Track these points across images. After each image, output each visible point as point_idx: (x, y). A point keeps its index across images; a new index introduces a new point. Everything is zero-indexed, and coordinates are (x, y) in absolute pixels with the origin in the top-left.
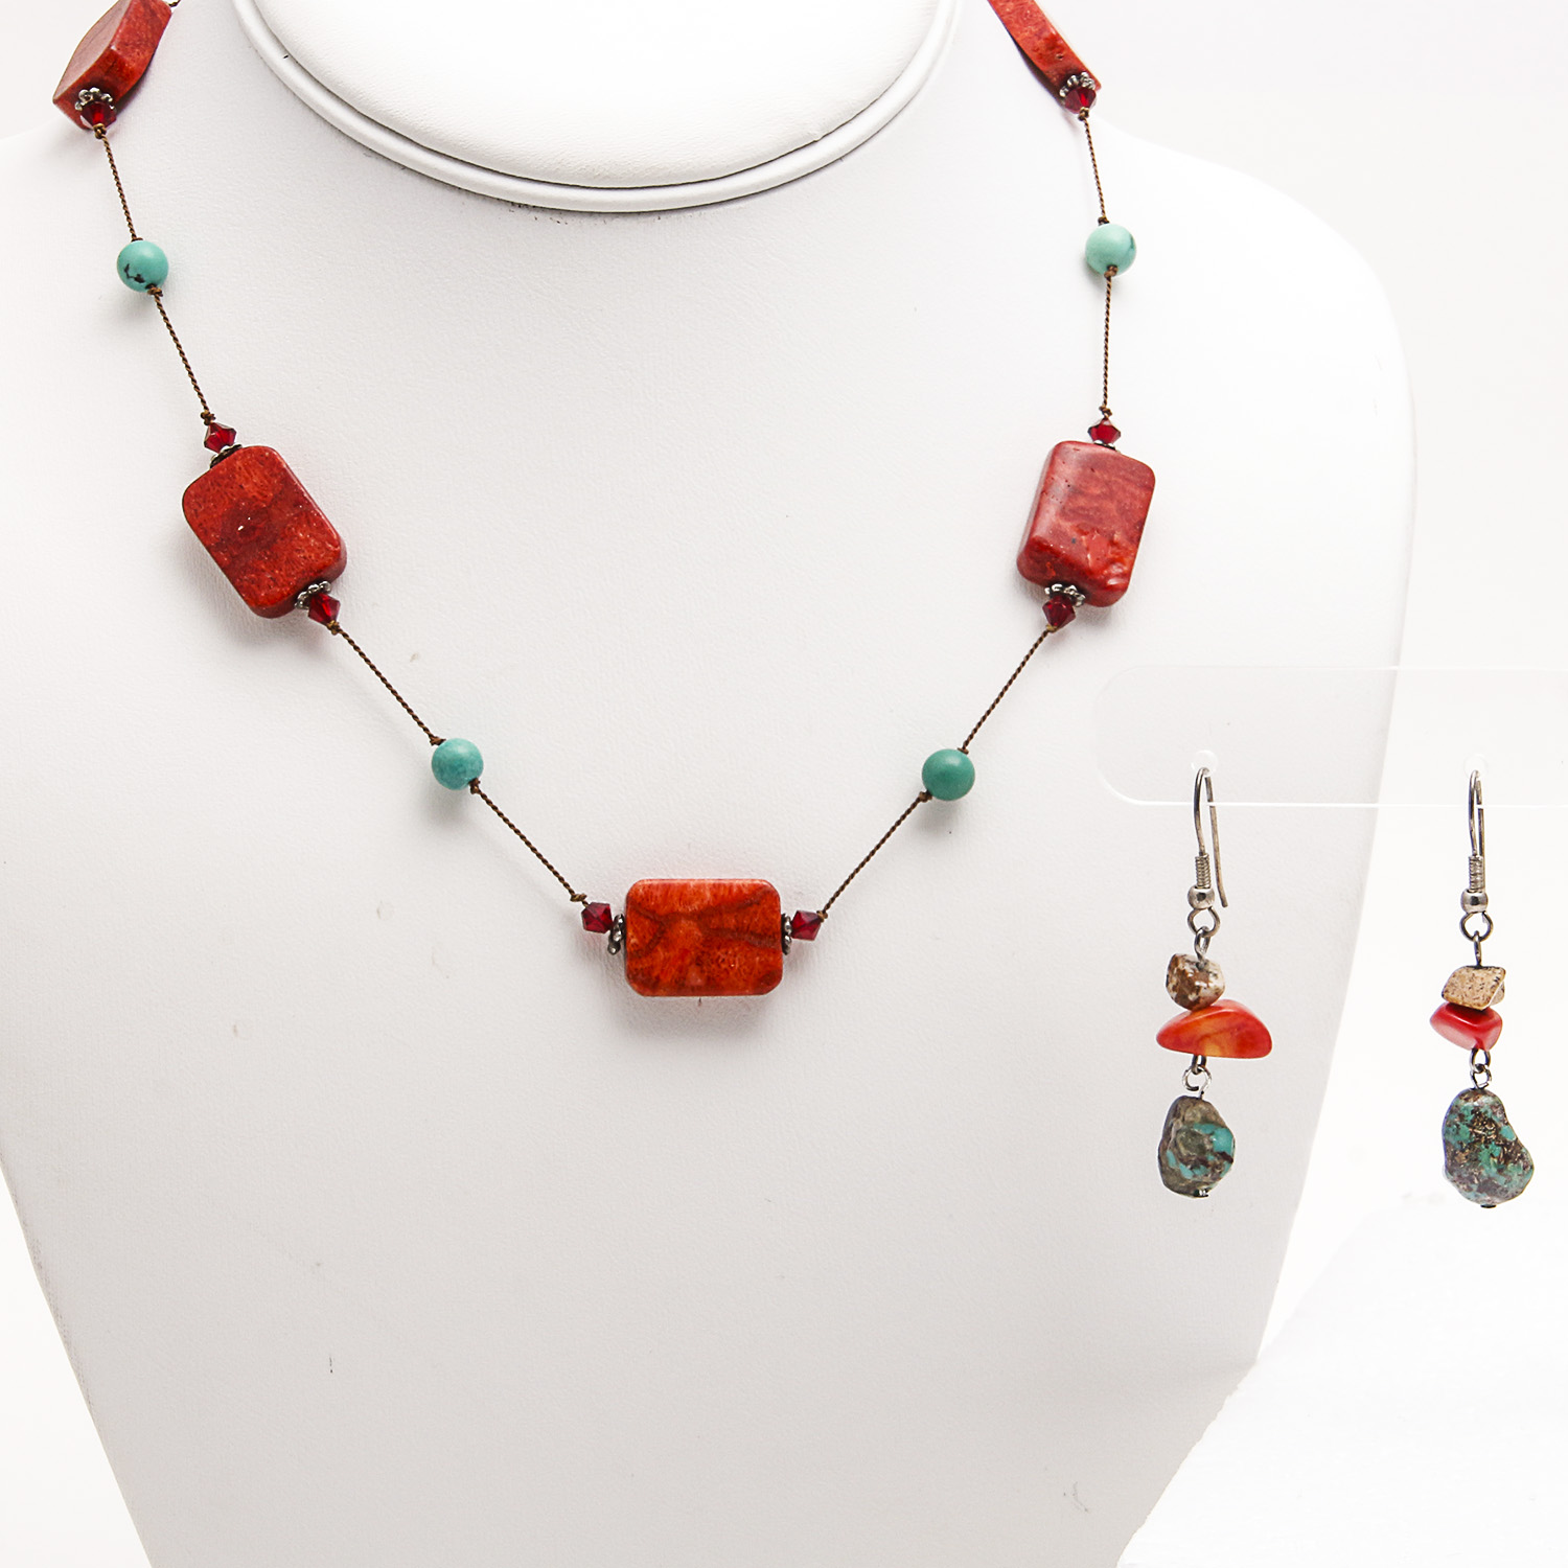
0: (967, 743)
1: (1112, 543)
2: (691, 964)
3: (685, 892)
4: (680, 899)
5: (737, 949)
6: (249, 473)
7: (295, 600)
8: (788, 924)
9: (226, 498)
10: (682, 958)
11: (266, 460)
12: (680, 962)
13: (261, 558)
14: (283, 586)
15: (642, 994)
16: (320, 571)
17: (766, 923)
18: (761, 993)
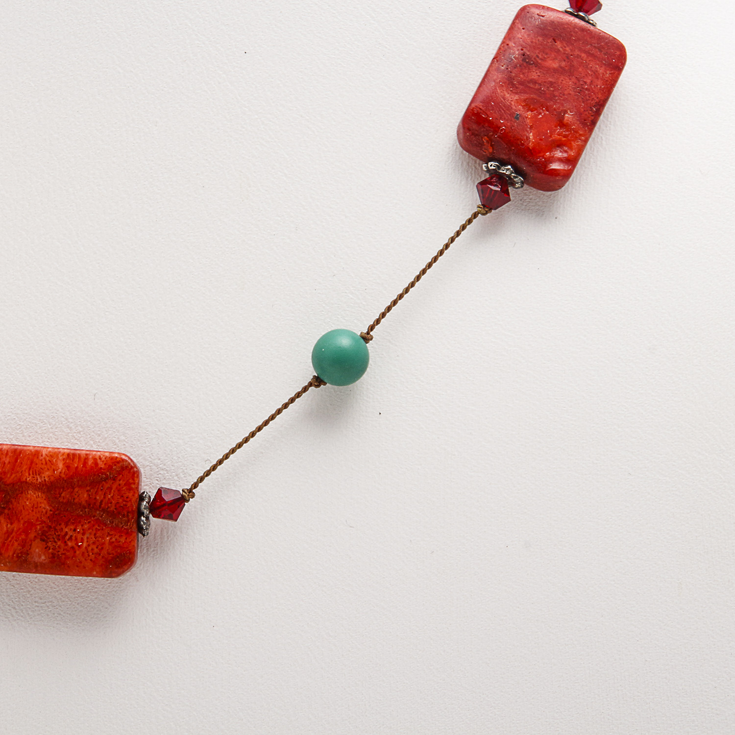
0: (372, 328)
1: (562, 124)
2: (35, 538)
3: (36, 460)
4: (30, 469)
5: (86, 526)
8: (145, 503)
10: (26, 532)
12: (23, 537)
17: (121, 501)
18: (111, 576)
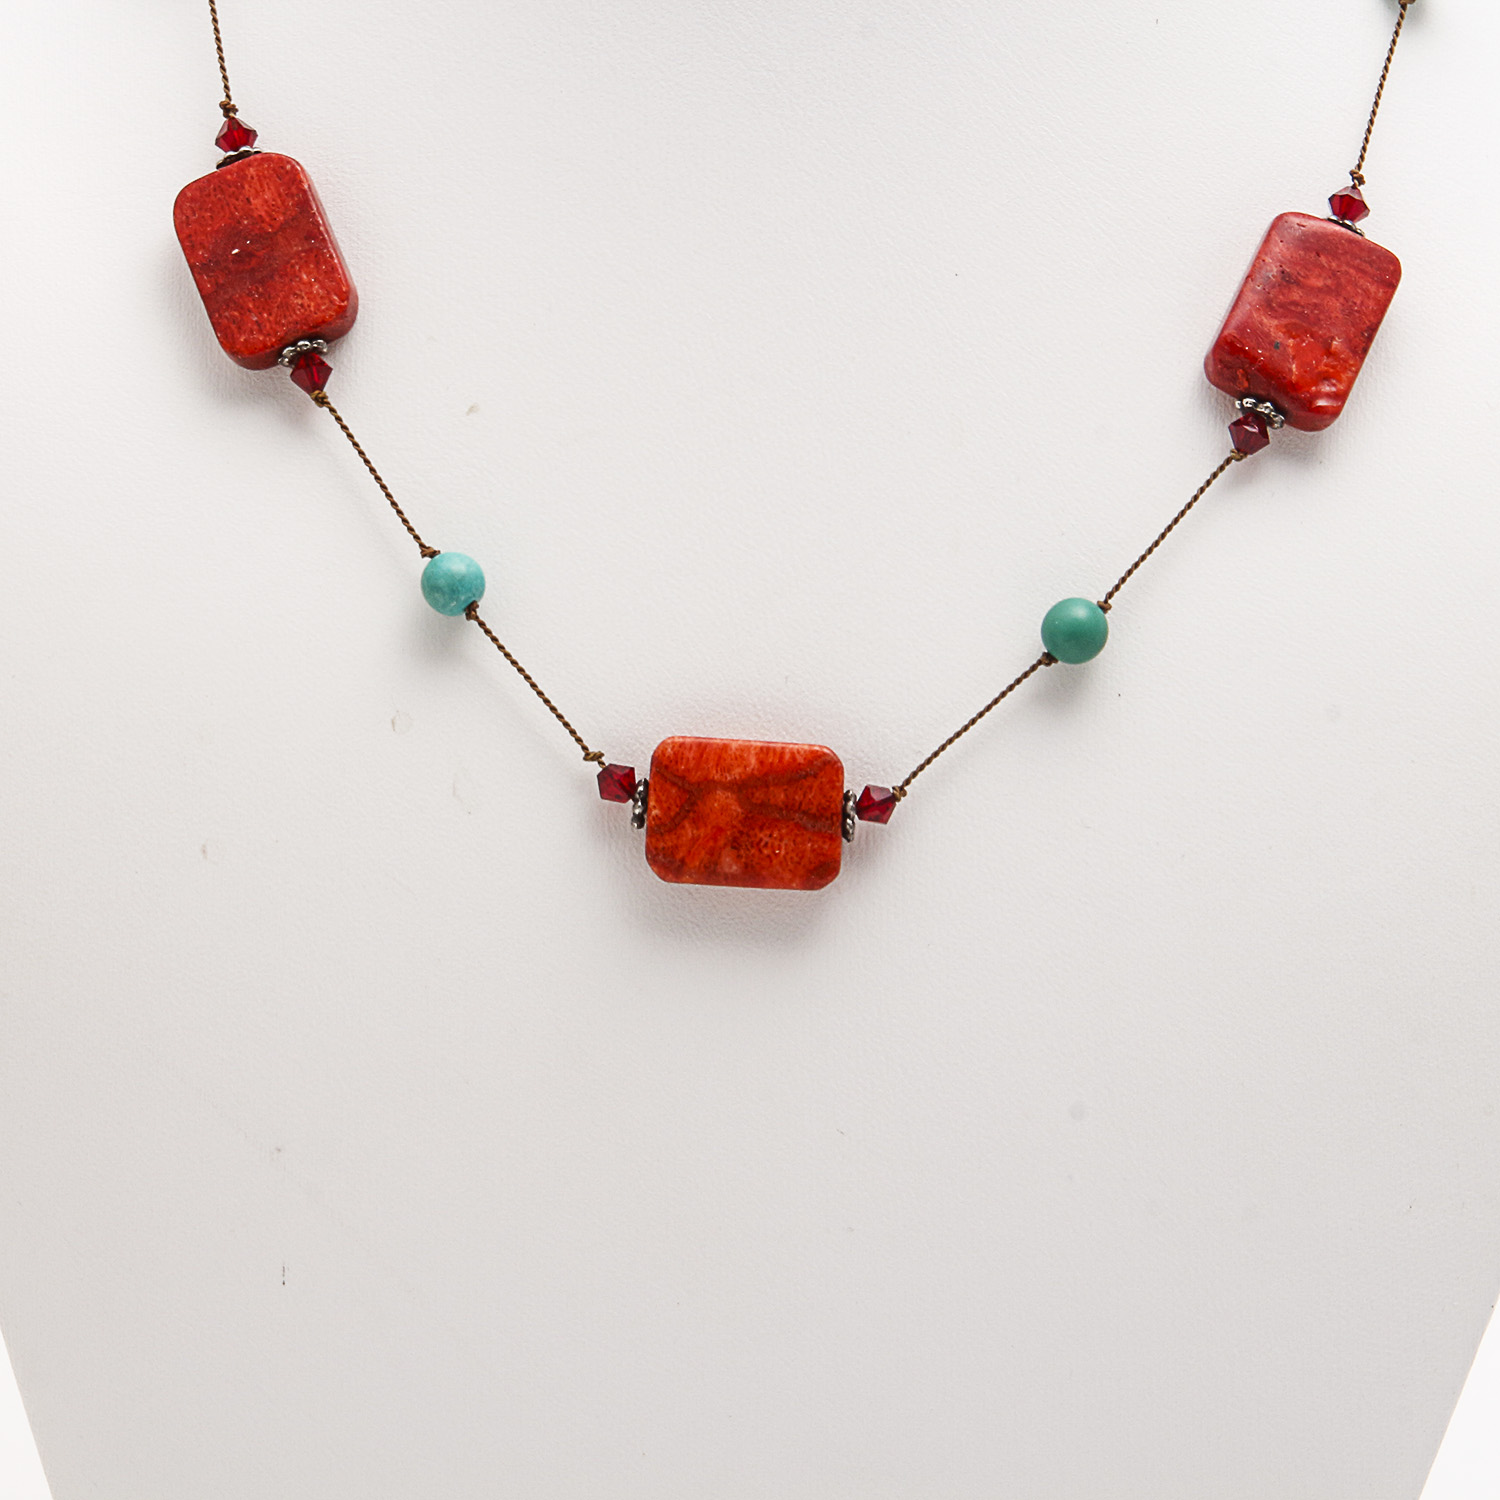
0: (1110, 595)
1: (1329, 353)
2: (725, 845)
3: (724, 755)
4: (717, 765)
5: (784, 831)
6: (262, 186)
7: (280, 355)
8: (851, 803)
9: (227, 211)
10: (715, 838)
11: (286, 175)
12: (711, 843)
13: (250, 294)
14: (269, 335)
15: (663, 879)
16: (317, 325)
17: (823, 801)
18: (812, 888)
